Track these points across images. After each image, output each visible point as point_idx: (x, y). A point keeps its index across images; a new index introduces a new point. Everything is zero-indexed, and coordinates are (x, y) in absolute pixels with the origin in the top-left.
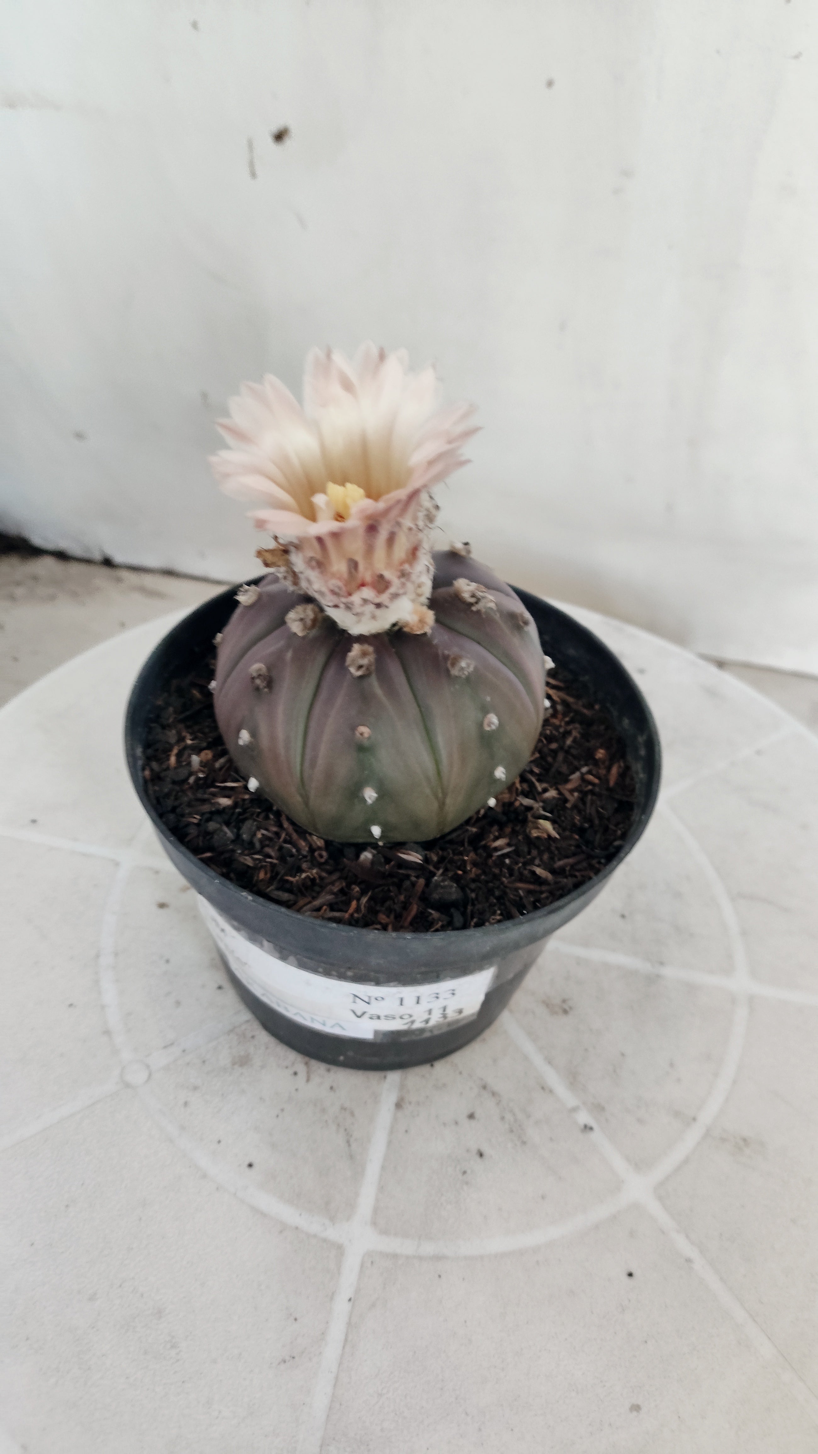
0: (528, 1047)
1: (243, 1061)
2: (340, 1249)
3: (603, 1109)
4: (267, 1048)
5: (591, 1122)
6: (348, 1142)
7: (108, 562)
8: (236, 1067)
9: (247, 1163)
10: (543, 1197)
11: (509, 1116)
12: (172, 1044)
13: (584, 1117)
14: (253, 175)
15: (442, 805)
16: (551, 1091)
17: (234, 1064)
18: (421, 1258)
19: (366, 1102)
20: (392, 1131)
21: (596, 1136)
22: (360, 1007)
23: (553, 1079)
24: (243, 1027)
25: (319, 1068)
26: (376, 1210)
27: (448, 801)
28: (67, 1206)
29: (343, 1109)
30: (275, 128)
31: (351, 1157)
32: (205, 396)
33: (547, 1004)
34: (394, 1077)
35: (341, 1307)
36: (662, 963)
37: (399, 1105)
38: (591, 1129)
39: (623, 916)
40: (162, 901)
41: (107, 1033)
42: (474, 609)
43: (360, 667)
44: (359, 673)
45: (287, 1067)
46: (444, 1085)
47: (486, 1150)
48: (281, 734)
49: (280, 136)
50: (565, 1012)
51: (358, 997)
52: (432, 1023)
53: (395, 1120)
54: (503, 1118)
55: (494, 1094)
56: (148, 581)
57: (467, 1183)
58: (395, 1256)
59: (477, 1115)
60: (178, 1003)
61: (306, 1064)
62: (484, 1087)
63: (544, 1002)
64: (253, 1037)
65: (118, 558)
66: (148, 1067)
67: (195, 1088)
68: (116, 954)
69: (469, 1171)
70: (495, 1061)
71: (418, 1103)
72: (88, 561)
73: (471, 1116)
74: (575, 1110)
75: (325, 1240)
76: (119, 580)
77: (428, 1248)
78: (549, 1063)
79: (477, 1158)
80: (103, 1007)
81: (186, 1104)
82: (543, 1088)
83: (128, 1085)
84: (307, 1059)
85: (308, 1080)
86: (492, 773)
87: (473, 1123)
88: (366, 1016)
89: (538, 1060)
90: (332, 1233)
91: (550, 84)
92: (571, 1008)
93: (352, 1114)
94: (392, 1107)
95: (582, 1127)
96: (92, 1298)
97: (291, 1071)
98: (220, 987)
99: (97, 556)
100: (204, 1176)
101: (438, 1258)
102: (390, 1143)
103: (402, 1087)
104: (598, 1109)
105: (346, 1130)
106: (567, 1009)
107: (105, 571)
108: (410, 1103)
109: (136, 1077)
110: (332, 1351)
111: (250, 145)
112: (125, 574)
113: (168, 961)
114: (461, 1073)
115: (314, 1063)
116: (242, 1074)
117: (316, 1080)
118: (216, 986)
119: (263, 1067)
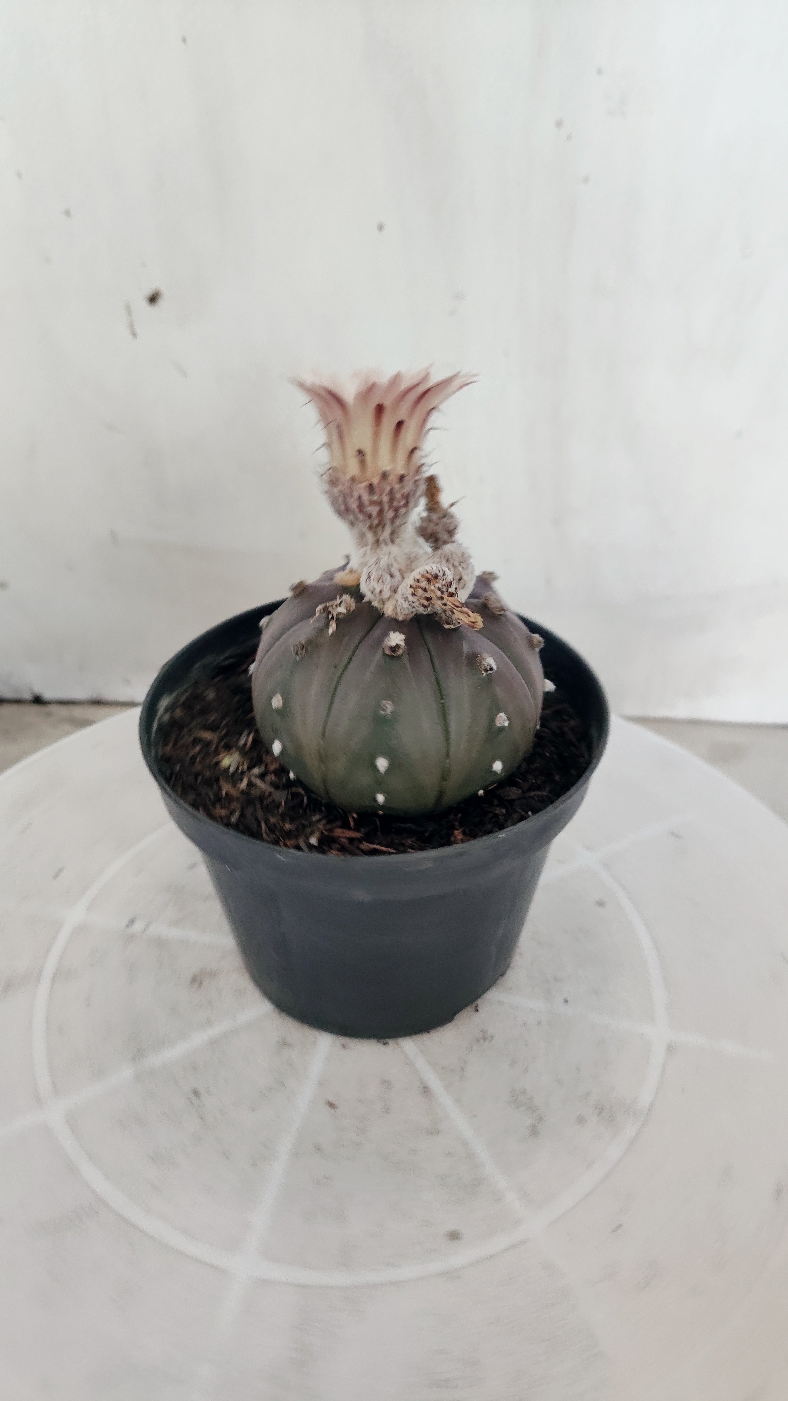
7: (38, 700)
14: (134, 335)
30: (148, 292)
32: (113, 534)
49: (153, 299)
56: (78, 712)
65: (48, 695)
72: (18, 702)
76: (49, 714)
91: (381, 227)
99: (28, 696)
107: (36, 709)
111: (128, 309)
112: (54, 709)
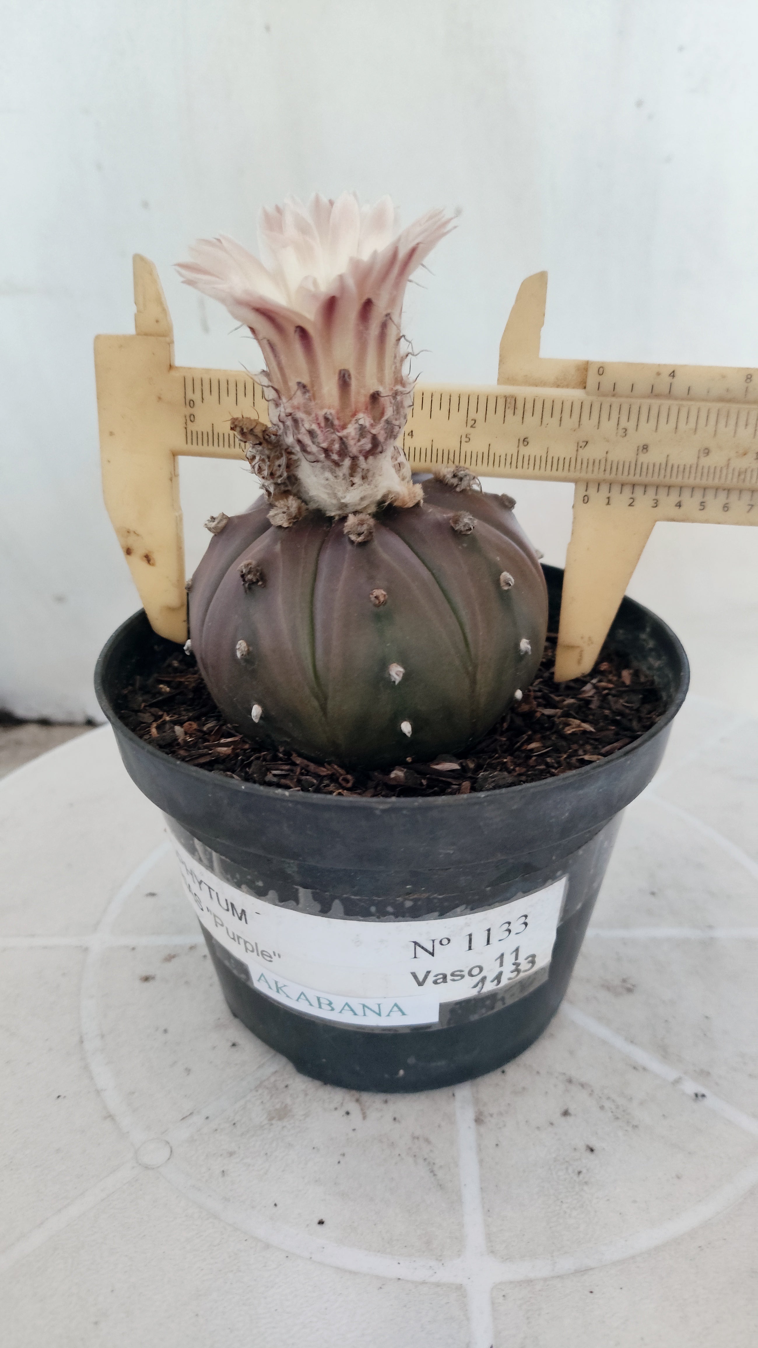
0: (602, 1031)
1: (282, 1114)
2: (460, 1291)
3: (708, 1074)
4: (306, 1095)
5: (701, 1090)
6: (432, 1171)
8: (274, 1122)
9: (317, 1221)
10: (678, 1177)
11: (607, 1104)
12: (191, 1114)
13: (690, 1087)
15: (474, 682)
16: (644, 1069)
17: (271, 1119)
18: (560, 1277)
19: (439, 1126)
20: (480, 1149)
21: (710, 1101)
22: (424, 963)
23: (641, 1056)
24: (272, 1079)
25: (374, 1101)
26: (489, 1237)
27: (479, 676)
29: (415, 1138)
31: (441, 1186)
33: (607, 987)
34: (464, 1092)
36: (710, 927)
37: (479, 1120)
38: (703, 1096)
39: (653, 894)
40: (144, 974)
41: (110, 1117)
42: (458, 489)
43: (359, 534)
44: (360, 539)
45: (336, 1109)
46: (524, 1089)
47: (594, 1143)
48: (284, 625)
50: (630, 990)
51: (420, 946)
52: (504, 981)
53: (480, 1136)
54: (602, 1108)
55: (583, 1085)
57: (586, 1183)
58: (529, 1282)
59: (571, 1111)
60: (188, 1071)
61: (357, 1100)
62: (570, 1081)
63: (603, 986)
64: (287, 1087)
66: (168, 1143)
67: (231, 1154)
68: (103, 1036)
69: (584, 1171)
70: (571, 1053)
71: (500, 1114)
73: (566, 1113)
74: (677, 1081)
75: (438, 1285)
77: (566, 1264)
78: (632, 1042)
79: (588, 1153)
80: (98, 1092)
81: (223, 1173)
82: (635, 1068)
83: (147, 1168)
84: (356, 1094)
85: (364, 1117)
86: (517, 645)
87: (570, 1119)
88: (431, 978)
89: (619, 1043)
90: (445, 1275)
92: (634, 986)
93: (427, 1141)
94: (473, 1124)
95: (694, 1097)
97: (342, 1112)
100: (267, 1246)
101: (581, 1272)
102: (481, 1162)
103: (476, 1101)
104: (703, 1074)
105: (425, 1159)
106: (632, 987)
108: (491, 1115)
109: (155, 1156)
113: (166, 1031)
114: (538, 1073)
115: (366, 1097)
116: (284, 1127)
117: (373, 1115)
118: (230, 1044)
119: (306, 1115)
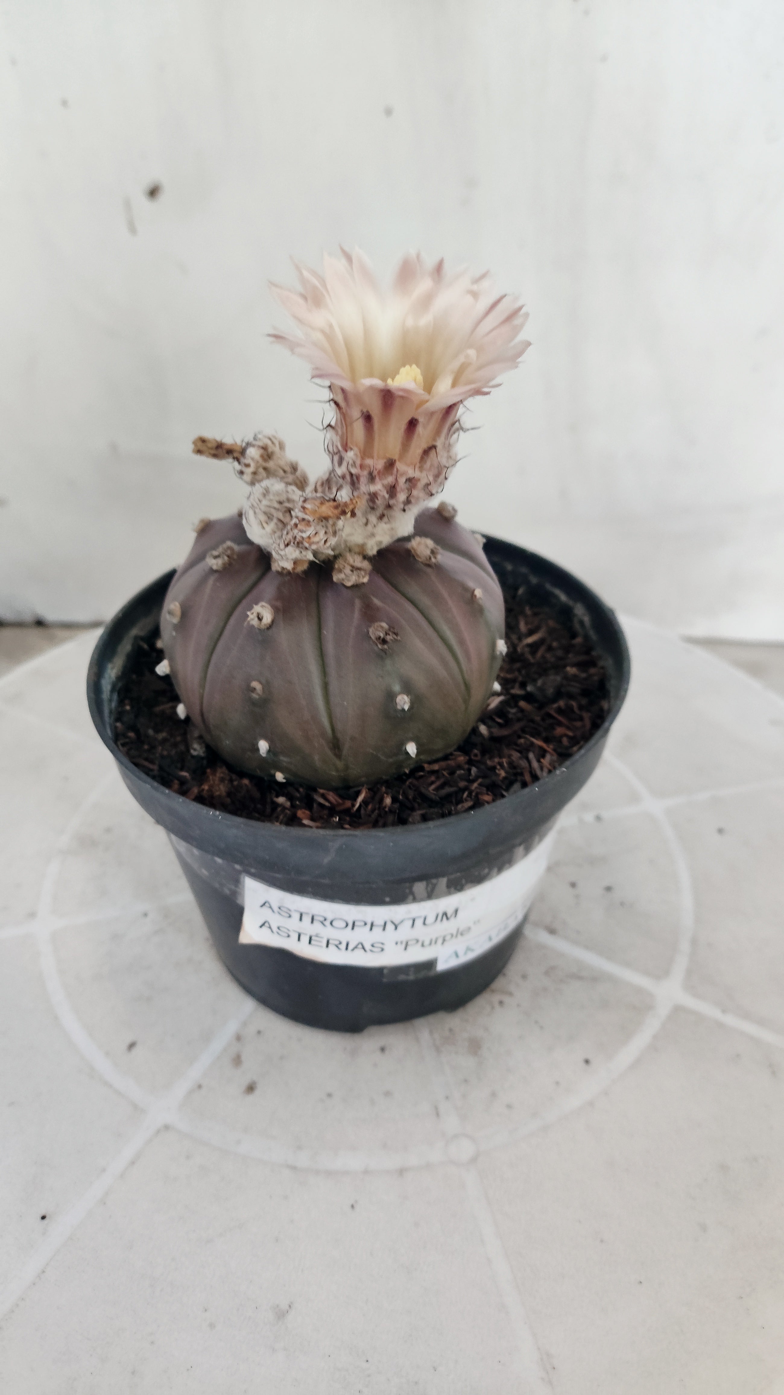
1: (475, 1047)
2: (678, 1010)
6: (580, 978)
7: (39, 623)
8: (480, 1053)
9: (584, 1064)
11: (579, 861)
12: (436, 1108)
13: (588, 817)
14: (134, 232)
17: (476, 1054)
18: (693, 953)
19: (544, 956)
20: (576, 943)
21: (606, 815)
26: (645, 974)
28: (602, 1241)
29: (547, 973)
30: (150, 184)
31: (594, 980)
35: (730, 1020)
37: (552, 931)
38: (599, 816)
41: (401, 1172)
45: (494, 1008)
47: (606, 884)
49: (153, 192)
53: (565, 938)
54: (579, 864)
55: (556, 864)
57: (632, 905)
58: (690, 971)
60: (387, 1094)
61: (493, 991)
64: (451, 1030)
66: (456, 1136)
67: (494, 1095)
68: (299, 1148)
69: (622, 901)
71: (553, 918)
72: (20, 625)
73: (573, 885)
74: (581, 821)
75: (669, 1018)
76: (52, 638)
77: (685, 946)
79: (611, 892)
80: (366, 1171)
81: (509, 1106)
83: (474, 1160)
85: (511, 994)
87: (580, 885)
91: (389, 112)
93: (554, 968)
94: (553, 936)
95: (597, 821)
96: (704, 1228)
98: (383, 1050)
99: (29, 619)
100: (591, 1104)
101: (694, 942)
102: (586, 949)
105: (568, 977)
107: (37, 631)
109: (465, 1149)
110: (767, 1036)
111: (127, 205)
112: (57, 632)
116: (489, 1049)
119: (487, 1031)
